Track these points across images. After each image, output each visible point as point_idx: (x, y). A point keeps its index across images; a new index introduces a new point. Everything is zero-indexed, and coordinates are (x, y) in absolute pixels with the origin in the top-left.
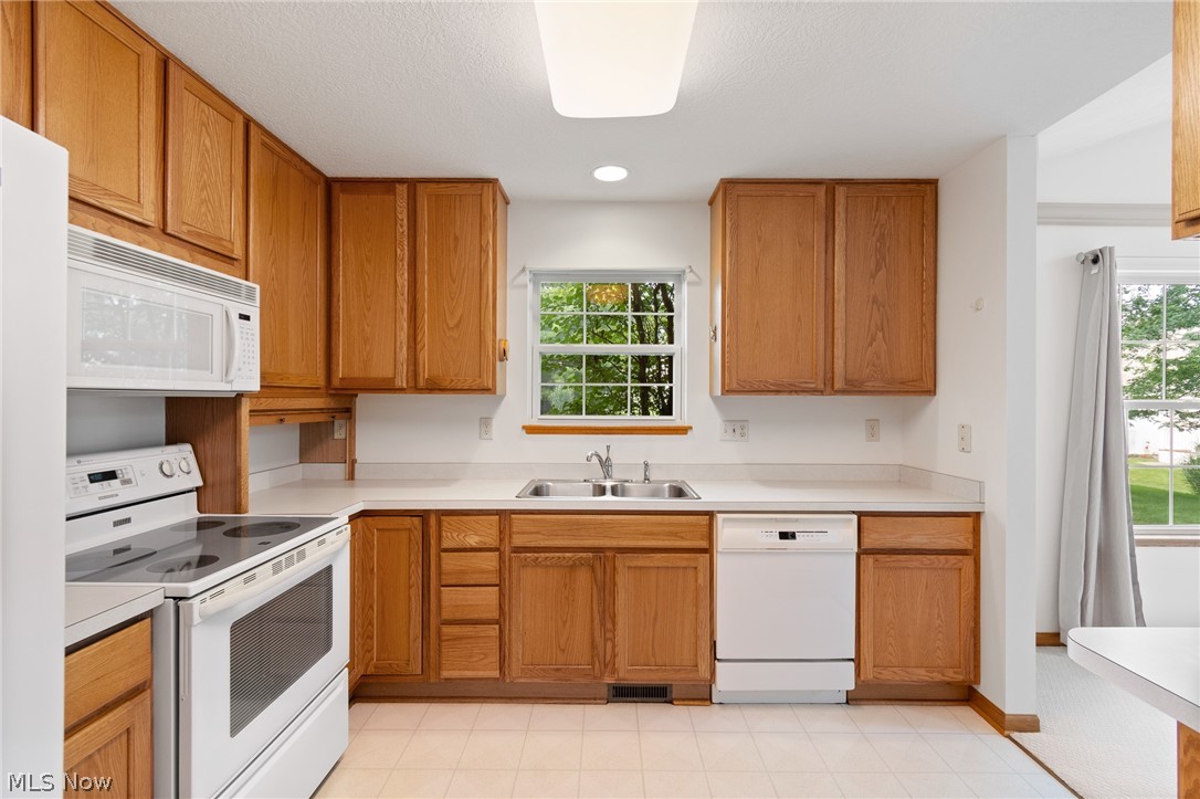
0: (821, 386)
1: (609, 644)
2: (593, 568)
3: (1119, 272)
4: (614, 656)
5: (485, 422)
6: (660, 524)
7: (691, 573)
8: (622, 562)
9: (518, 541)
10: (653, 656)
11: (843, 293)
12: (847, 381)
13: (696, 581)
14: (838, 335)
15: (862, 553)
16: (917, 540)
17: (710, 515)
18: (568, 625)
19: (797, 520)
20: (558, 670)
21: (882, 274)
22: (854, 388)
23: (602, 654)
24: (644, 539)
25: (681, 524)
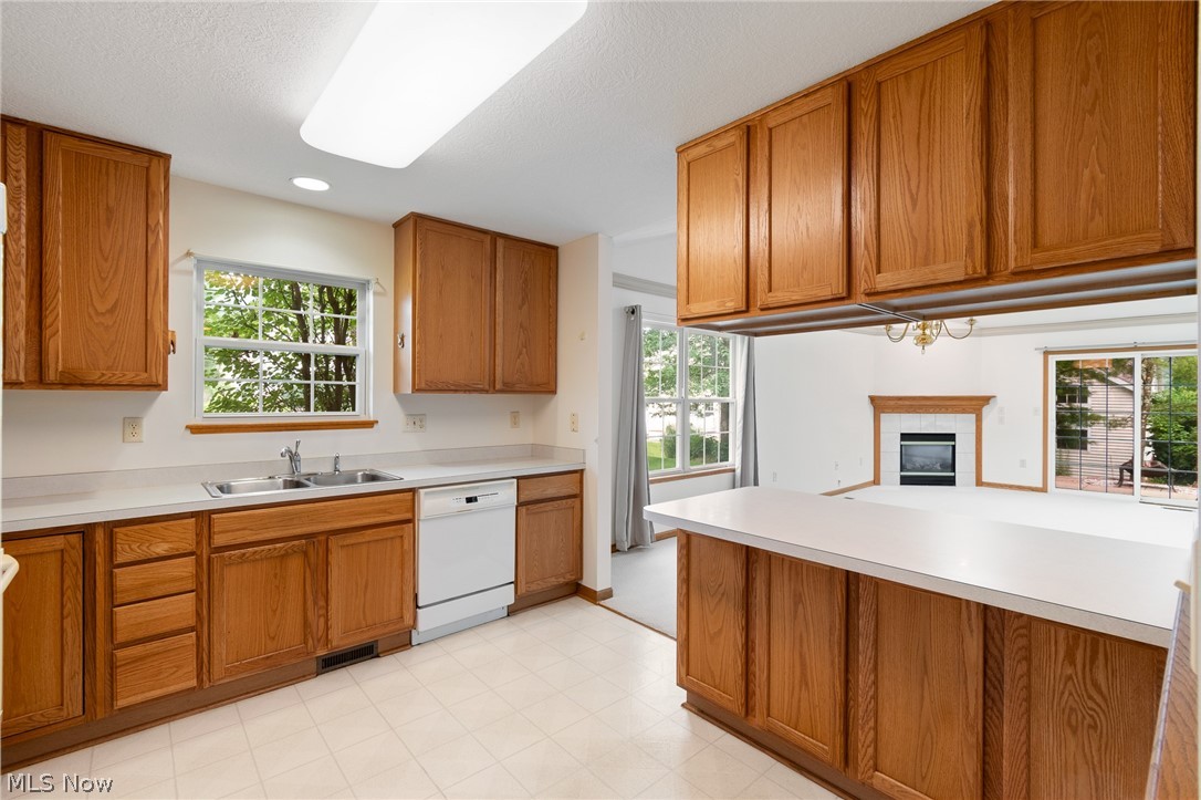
0: (487, 387)
1: (322, 620)
2: (306, 554)
3: (644, 320)
4: (327, 628)
5: (132, 423)
6: (371, 504)
7: (398, 541)
8: (334, 542)
9: (219, 540)
10: (364, 619)
11: (501, 318)
12: (504, 384)
13: (402, 546)
14: (499, 348)
15: (520, 505)
16: (551, 492)
17: (413, 491)
18: (278, 612)
19: (477, 488)
20: (268, 658)
21: (525, 307)
22: (508, 388)
23: (315, 631)
24: (356, 519)
25: (389, 502)
